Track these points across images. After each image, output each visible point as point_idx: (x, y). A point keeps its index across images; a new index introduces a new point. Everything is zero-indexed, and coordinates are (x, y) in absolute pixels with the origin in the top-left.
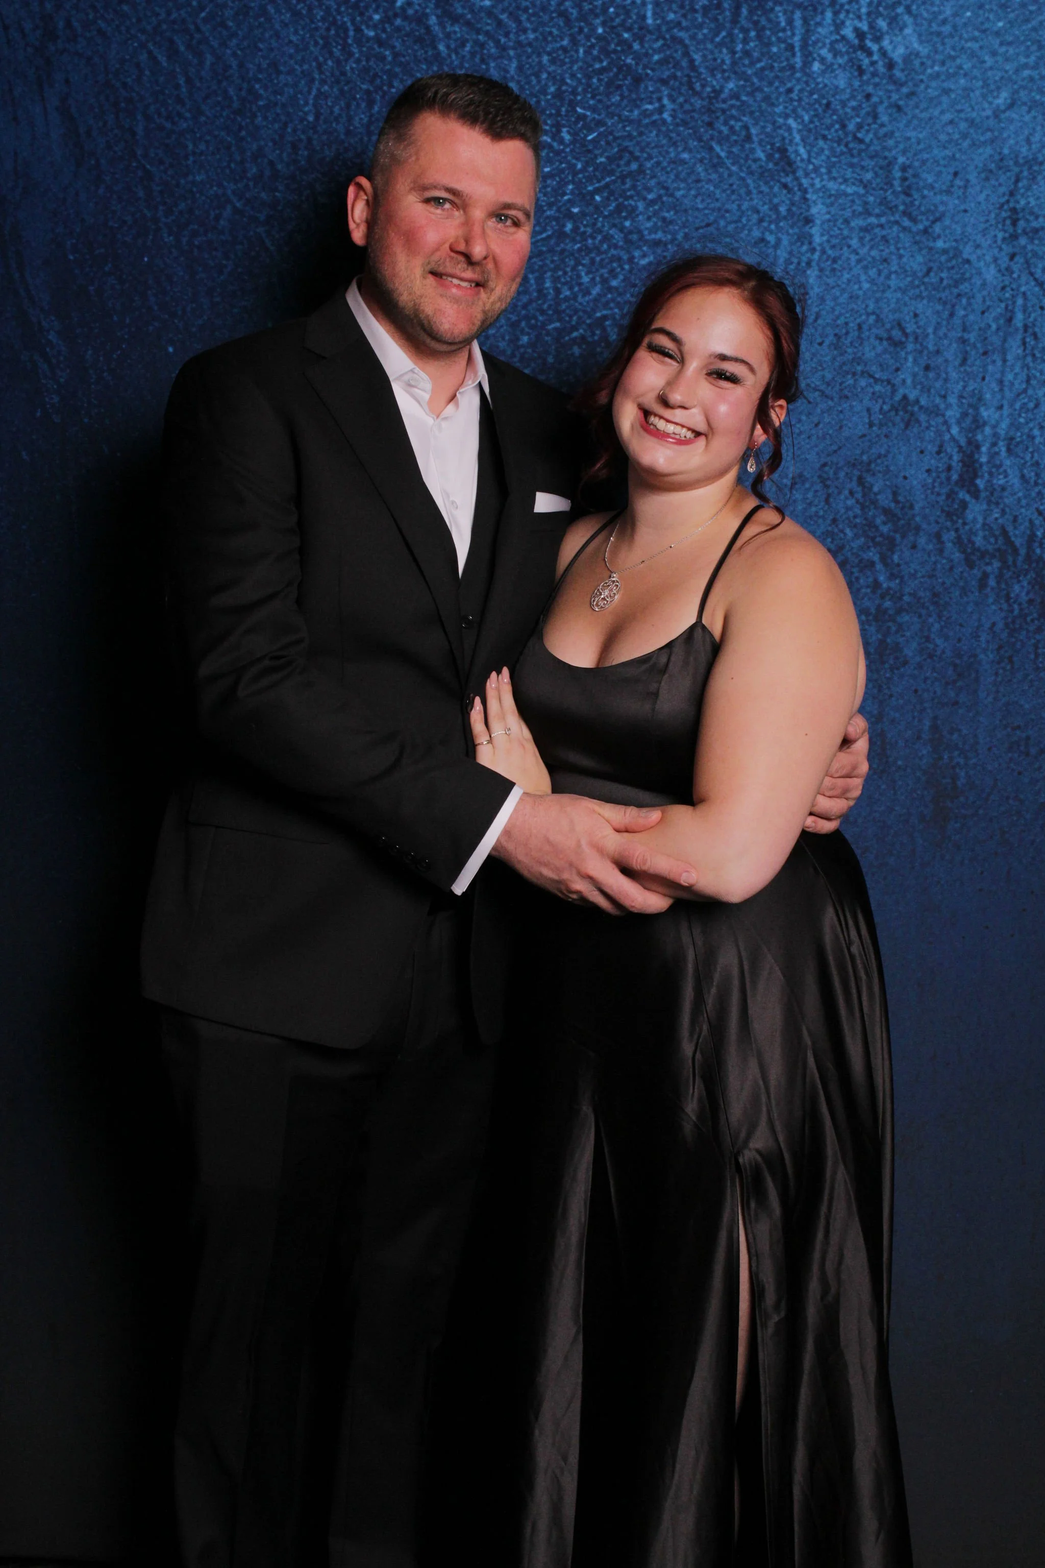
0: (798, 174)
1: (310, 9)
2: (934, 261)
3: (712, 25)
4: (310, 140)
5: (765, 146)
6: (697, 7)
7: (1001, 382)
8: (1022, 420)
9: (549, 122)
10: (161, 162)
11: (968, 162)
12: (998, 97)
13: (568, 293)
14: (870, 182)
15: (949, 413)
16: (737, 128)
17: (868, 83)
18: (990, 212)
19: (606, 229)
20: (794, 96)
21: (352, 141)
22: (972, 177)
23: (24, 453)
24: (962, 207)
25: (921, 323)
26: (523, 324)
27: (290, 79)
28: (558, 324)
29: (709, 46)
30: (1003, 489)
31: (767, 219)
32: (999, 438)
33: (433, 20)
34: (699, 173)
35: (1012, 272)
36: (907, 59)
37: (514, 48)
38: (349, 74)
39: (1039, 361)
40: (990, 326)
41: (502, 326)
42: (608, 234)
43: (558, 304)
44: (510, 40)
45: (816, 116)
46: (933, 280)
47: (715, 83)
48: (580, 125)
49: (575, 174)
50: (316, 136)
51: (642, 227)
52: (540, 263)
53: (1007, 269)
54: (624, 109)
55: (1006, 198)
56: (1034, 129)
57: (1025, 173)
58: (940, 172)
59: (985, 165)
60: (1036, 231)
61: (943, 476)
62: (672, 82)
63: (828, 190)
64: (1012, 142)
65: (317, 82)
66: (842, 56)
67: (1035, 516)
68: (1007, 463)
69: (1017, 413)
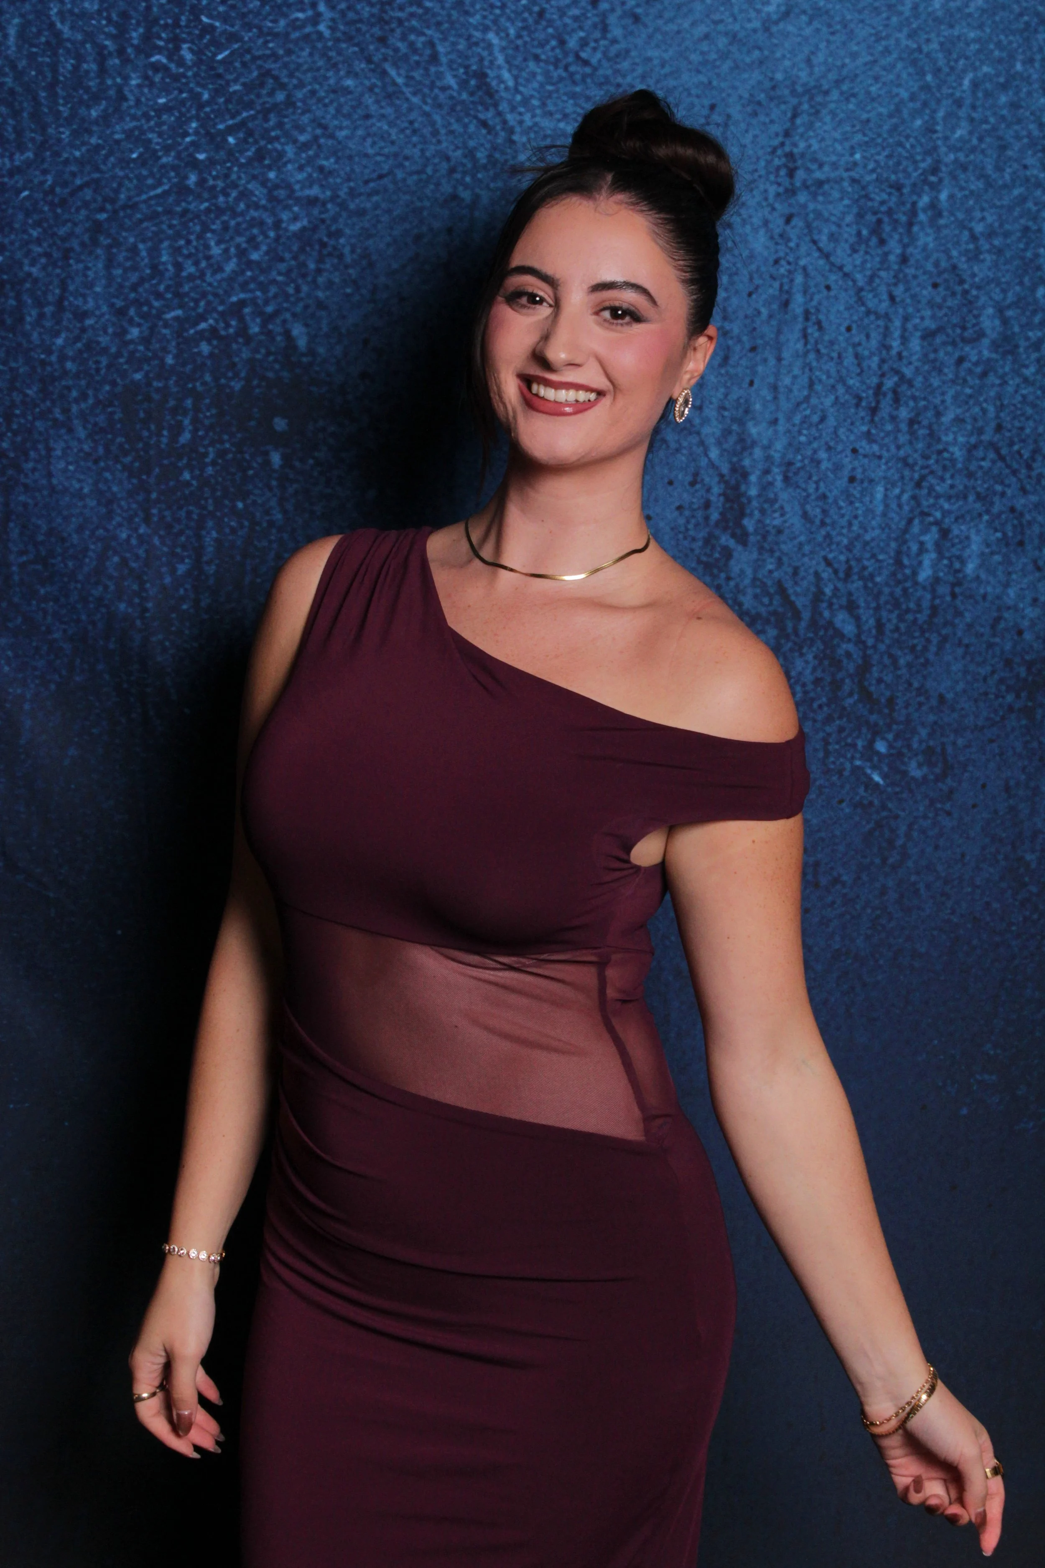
0: (500, 108)
5: (456, 70)
7: (775, 388)
8: (803, 439)
9: (164, 35)
11: (730, 91)
13: (192, 270)
15: (706, 430)
16: (419, 45)
18: (758, 159)
19: (243, 182)
22: (735, 111)
26: (132, 312)
28: (179, 312)
30: (780, 532)
31: (460, 169)
32: (773, 463)
34: (367, 107)
35: (789, 240)
39: (825, 358)
40: (759, 313)
41: (103, 315)
42: (246, 189)
43: (180, 285)
45: (523, 28)
48: (205, 41)
49: (201, 106)
51: (293, 180)
52: (154, 229)
53: (781, 236)
54: (265, 19)
55: (780, 139)
56: (817, 47)
57: (805, 107)
59: (751, 95)
60: (820, 183)
61: (700, 514)
63: (542, 128)
64: (787, 63)
67: (822, 566)
68: (784, 496)
69: (796, 429)
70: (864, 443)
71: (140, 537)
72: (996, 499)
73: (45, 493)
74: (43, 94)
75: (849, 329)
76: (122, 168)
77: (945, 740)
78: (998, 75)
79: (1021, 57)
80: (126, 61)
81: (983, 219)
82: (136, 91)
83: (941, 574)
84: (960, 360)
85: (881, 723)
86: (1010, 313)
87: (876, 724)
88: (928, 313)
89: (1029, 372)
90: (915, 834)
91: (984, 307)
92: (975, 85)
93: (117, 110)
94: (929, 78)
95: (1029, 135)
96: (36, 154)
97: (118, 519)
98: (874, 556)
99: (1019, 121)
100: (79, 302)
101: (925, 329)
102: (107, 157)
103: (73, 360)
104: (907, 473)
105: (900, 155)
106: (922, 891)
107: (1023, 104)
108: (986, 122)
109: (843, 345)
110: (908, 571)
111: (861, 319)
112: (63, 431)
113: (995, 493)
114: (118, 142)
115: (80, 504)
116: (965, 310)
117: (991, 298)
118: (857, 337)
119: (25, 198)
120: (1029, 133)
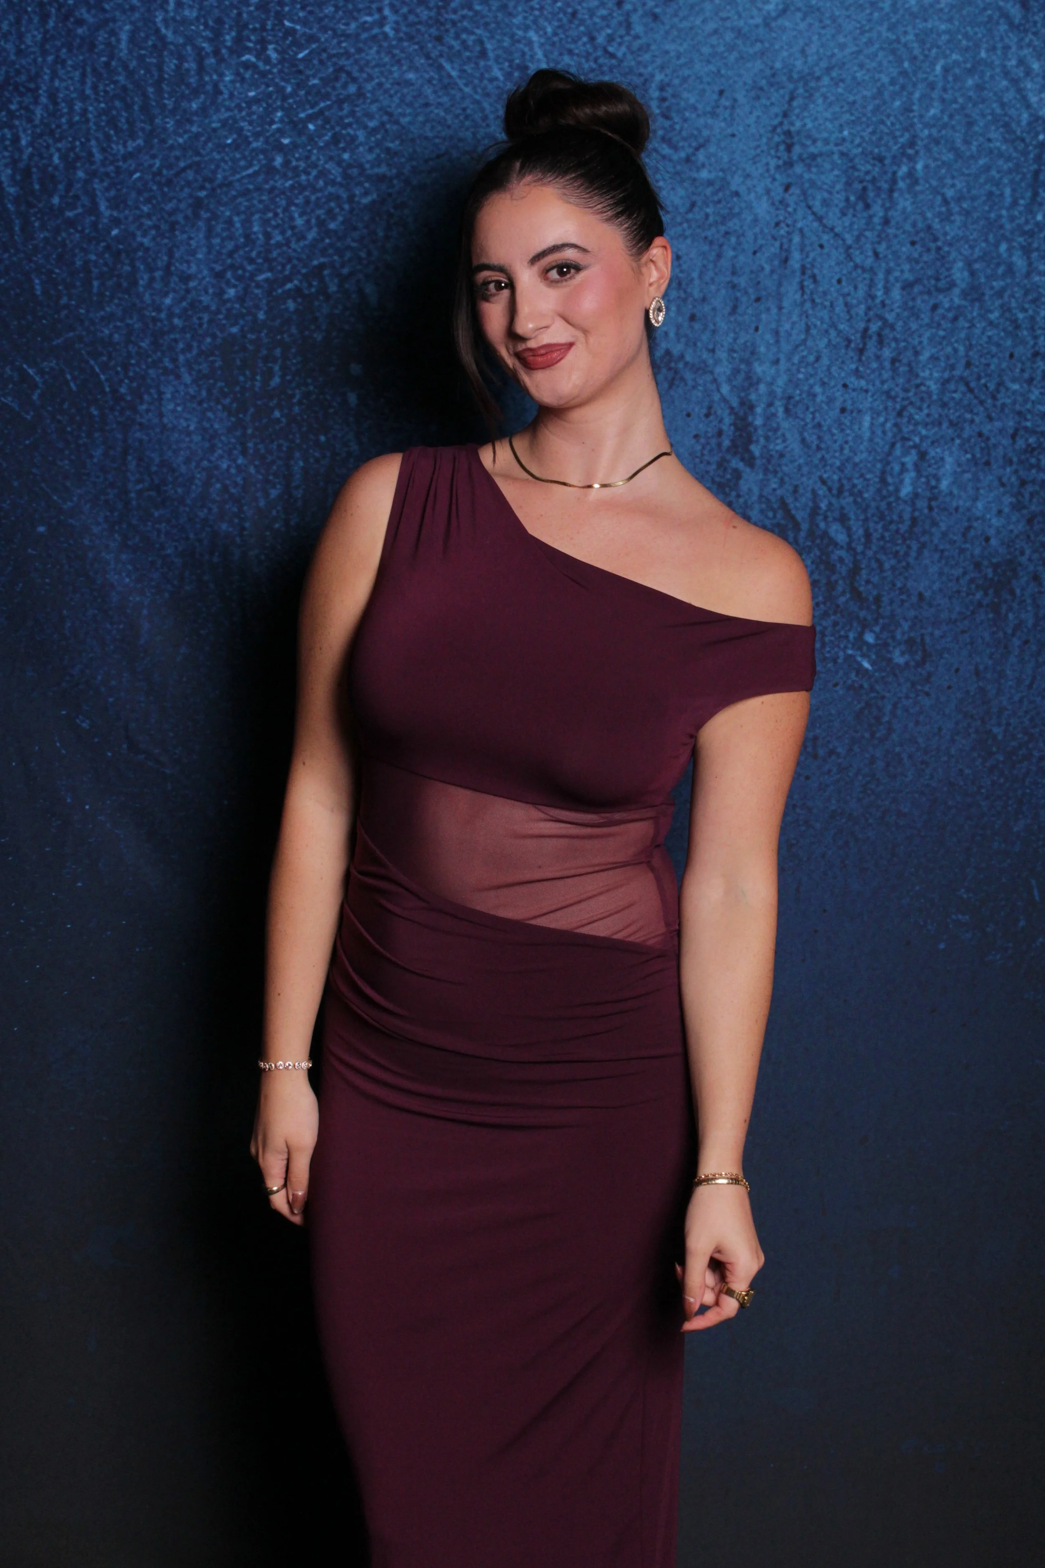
2: (699, 194)
5: (502, 63)
7: (777, 333)
8: (801, 376)
9: (253, 38)
11: (736, 79)
13: (279, 238)
15: (718, 370)
16: (470, 43)
18: (761, 136)
19: (322, 162)
20: (534, 3)
21: (24, 62)
22: (740, 96)
24: (729, 131)
25: (684, 267)
26: (229, 275)
28: (269, 275)
30: (782, 455)
32: (775, 397)
34: (426, 97)
35: (787, 206)
39: (820, 306)
40: (763, 269)
41: (204, 278)
42: (324, 168)
43: (269, 251)
45: (559, 27)
46: (698, 217)
48: (288, 42)
49: (285, 98)
51: (364, 160)
52: (246, 204)
53: (781, 202)
54: (339, 22)
55: (779, 119)
56: (810, 39)
57: (801, 91)
58: (704, 91)
59: (754, 82)
60: (813, 157)
61: (713, 441)
64: (785, 54)
67: (818, 485)
68: (785, 425)
69: (794, 368)
70: (853, 379)
71: (238, 467)
72: (966, 426)
73: (158, 430)
74: (151, 90)
75: (839, 281)
76: (219, 152)
77: (923, 631)
78: (965, 62)
79: (985, 46)
80: (221, 60)
81: (953, 186)
82: (230, 86)
83: (920, 490)
84: (935, 307)
85: (869, 618)
86: (977, 266)
87: (865, 619)
88: (906, 267)
89: (992, 316)
90: (899, 712)
91: (954, 261)
92: (946, 70)
93: (213, 103)
94: (906, 64)
95: (993, 113)
96: (145, 142)
97: (220, 452)
98: (862, 476)
99: (983, 101)
100: (184, 267)
101: (906, 280)
102: (206, 143)
103: (180, 317)
104: (890, 404)
105: (882, 132)
106: (906, 760)
107: (987, 86)
108: (955, 101)
109: (835, 295)
110: (891, 488)
111: (850, 273)
112: (171, 377)
113: (965, 421)
114: (215, 130)
115: (187, 439)
116: (938, 264)
117: (961, 254)
118: (847, 288)
119: (137, 179)
120: (993, 110)
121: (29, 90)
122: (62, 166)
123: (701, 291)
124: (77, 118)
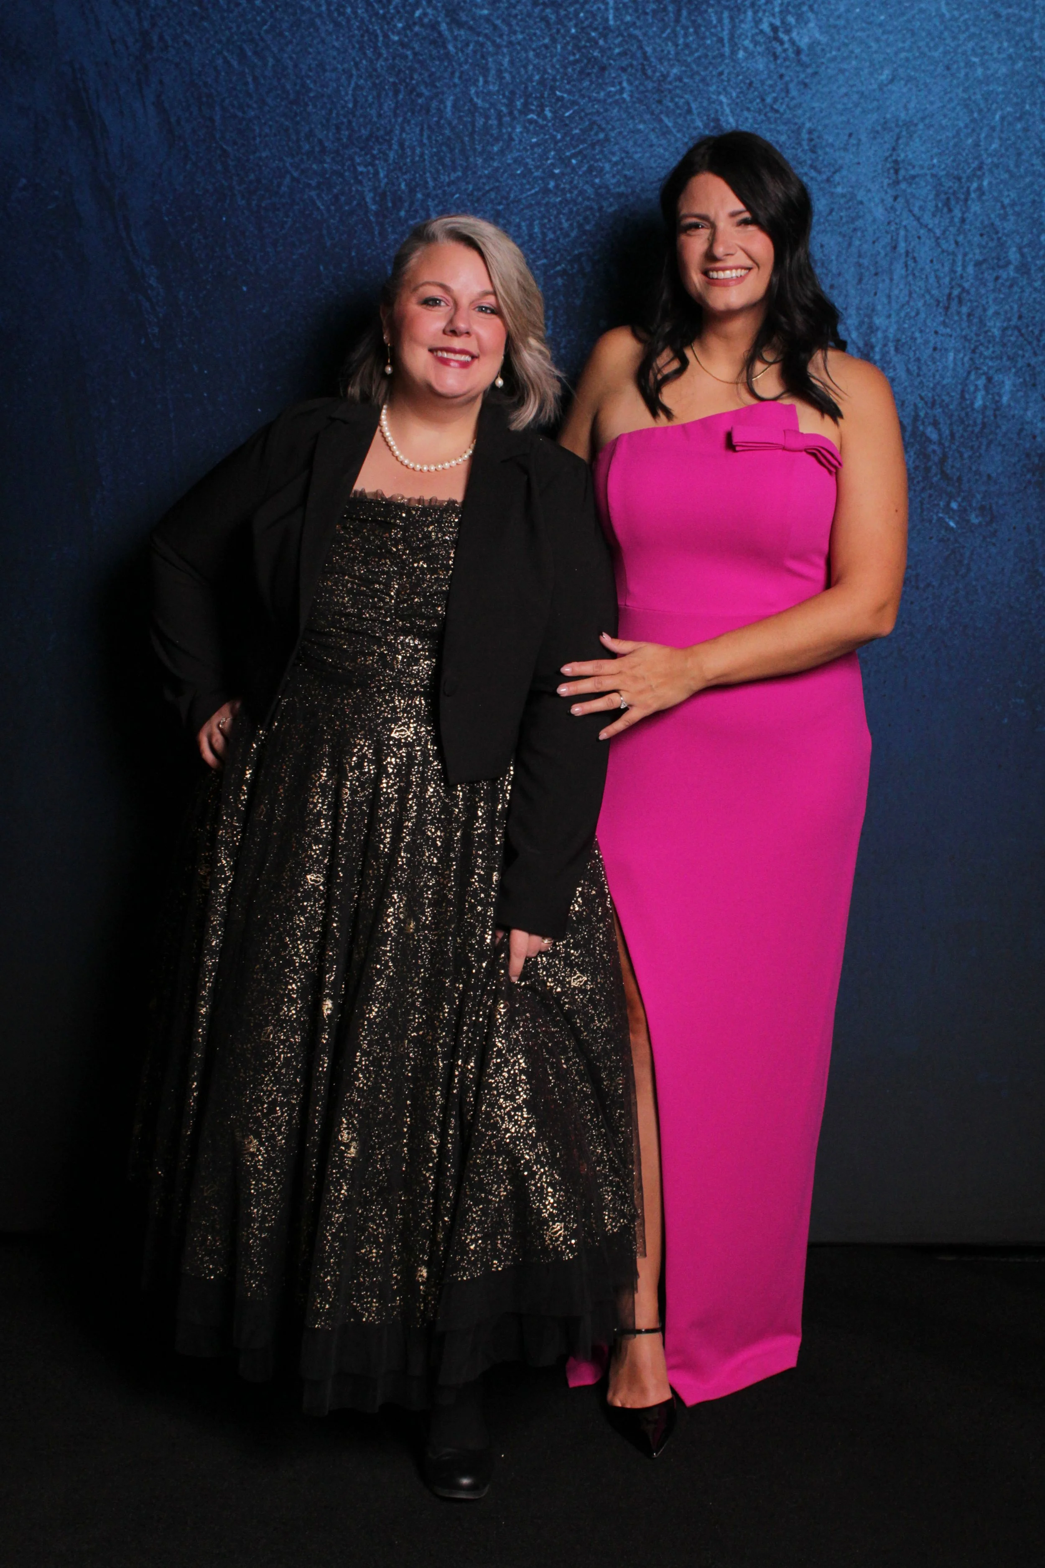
1: (348, 20)
2: (836, 203)
3: (660, 25)
4: (350, 122)
6: (648, 11)
7: (889, 296)
8: (906, 326)
9: (535, 103)
10: (235, 143)
11: (860, 125)
12: (881, 74)
14: (784, 143)
16: (681, 104)
17: (781, 66)
18: (878, 164)
19: (581, 185)
20: (724, 77)
21: (382, 122)
22: (864, 138)
23: (132, 374)
24: (856, 160)
25: (826, 252)
27: (334, 75)
28: (545, 261)
29: (658, 41)
33: (443, 27)
34: (652, 140)
35: (896, 210)
36: (811, 46)
37: (507, 47)
38: (379, 70)
39: (919, 278)
40: (879, 253)
42: (583, 189)
43: (545, 245)
44: (503, 40)
45: (741, 92)
47: (662, 69)
48: (558, 105)
49: (556, 143)
50: (354, 120)
51: (609, 183)
52: (531, 213)
53: (892, 208)
54: (593, 92)
55: (889, 153)
56: (910, 99)
57: (904, 133)
58: (838, 134)
59: (873, 127)
60: (913, 177)
62: (630, 69)
64: (893, 108)
65: (354, 77)
66: (761, 46)
68: (895, 359)
69: (902, 320)
70: (942, 328)
72: (1020, 359)
74: (467, 139)
75: (932, 261)
76: (512, 180)
77: (991, 501)
78: (1016, 112)
79: (1028, 102)
80: (514, 118)
81: (1008, 196)
82: (520, 135)
83: (988, 404)
84: (997, 278)
85: (954, 491)
86: (1025, 250)
87: (951, 492)
88: (977, 251)
89: (1037, 284)
90: (975, 557)
91: (1010, 247)
92: (1003, 118)
93: (508, 146)
94: (976, 115)
96: (463, 173)
98: (948, 394)
99: (1028, 139)
101: (977, 260)
102: (503, 173)
104: (967, 344)
105: (960, 160)
106: (980, 591)
107: (1031, 128)
108: (1009, 139)
109: (929, 270)
110: (968, 402)
111: (939, 256)
113: (1018, 355)
114: (509, 165)
116: (999, 249)
117: (1014, 242)
118: (937, 266)
119: (457, 198)
120: (1035, 145)
121: (385, 140)
122: (407, 191)
123: (838, 268)
124: (417, 159)
